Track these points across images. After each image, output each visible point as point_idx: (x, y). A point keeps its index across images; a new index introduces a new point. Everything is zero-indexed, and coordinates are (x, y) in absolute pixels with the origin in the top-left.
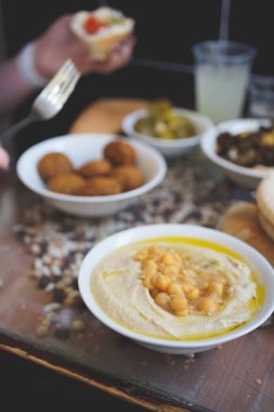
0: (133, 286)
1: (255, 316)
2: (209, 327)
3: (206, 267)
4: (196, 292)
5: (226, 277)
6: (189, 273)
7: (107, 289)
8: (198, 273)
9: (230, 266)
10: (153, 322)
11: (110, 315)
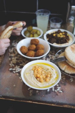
0: (32, 76)
1: (56, 81)
2: (47, 85)
3: (47, 70)
4: (45, 77)
5: (50, 73)
6: (43, 72)
7: (27, 77)
8: (45, 72)
9: (51, 70)
10: (36, 84)
11: (28, 83)
